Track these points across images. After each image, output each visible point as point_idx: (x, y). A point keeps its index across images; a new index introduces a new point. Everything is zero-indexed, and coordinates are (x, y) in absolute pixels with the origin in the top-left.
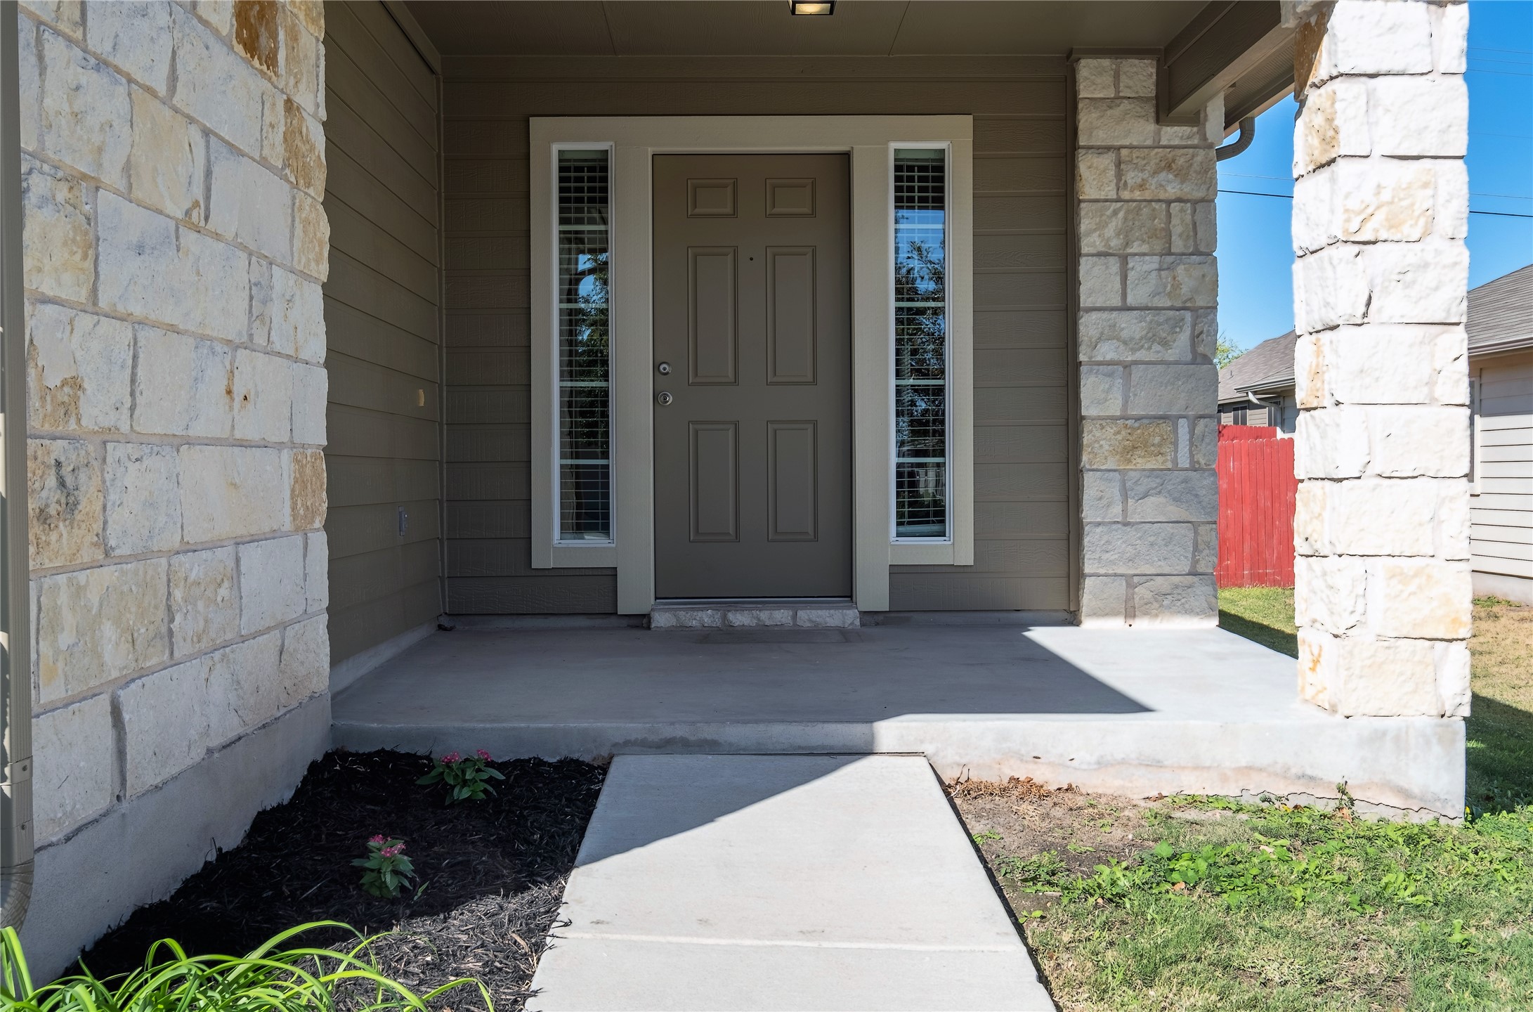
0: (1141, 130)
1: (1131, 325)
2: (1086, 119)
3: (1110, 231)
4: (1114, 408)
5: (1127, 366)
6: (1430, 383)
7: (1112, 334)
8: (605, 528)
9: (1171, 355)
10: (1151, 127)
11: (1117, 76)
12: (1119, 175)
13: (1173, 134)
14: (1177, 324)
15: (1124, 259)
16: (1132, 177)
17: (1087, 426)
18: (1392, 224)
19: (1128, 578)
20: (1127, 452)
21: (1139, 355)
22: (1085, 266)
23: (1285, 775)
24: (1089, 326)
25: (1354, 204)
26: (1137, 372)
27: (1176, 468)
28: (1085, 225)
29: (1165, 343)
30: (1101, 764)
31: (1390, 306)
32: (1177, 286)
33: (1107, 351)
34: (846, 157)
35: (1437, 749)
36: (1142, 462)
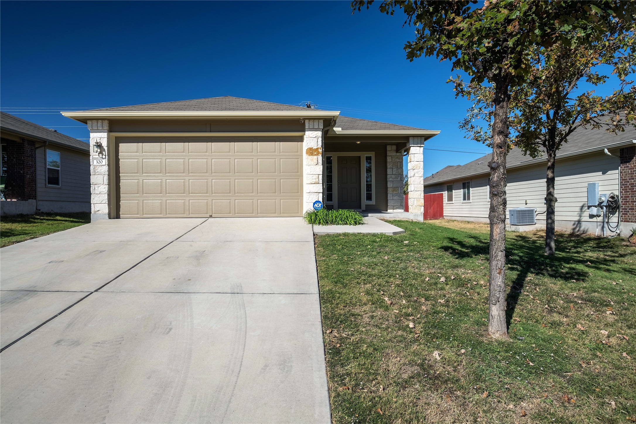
0: (394, 154)
1: (393, 176)
2: (388, 152)
3: (391, 165)
4: (391, 186)
5: (393, 181)
6: (420, 182)
7: (391, 177)
8: (332, 201)
9: (398, 180)
10: (395, 153)
11: (391, 147)
12: (392, 159)
13: (398, 154)
14: (399, 176)
15: (392, 169)
16: (393, 159)
17: (388, 188)
18: (416, 167)
19: (393, 206)
20: (393, 191)
21: (394, 180)
22: (388, 169)
23: (407, 219)
24: (388, 176)
25: (413, 166)
26: (394, 182)
27: (399, 193)
28: (388, 165)
29: (397, 179)
30: (390, 218)
31: (416, 175)
32: (399, 172)
33: (391, 179)
34: (360, 157)
35: (421, 216)
36: (395, 192)
